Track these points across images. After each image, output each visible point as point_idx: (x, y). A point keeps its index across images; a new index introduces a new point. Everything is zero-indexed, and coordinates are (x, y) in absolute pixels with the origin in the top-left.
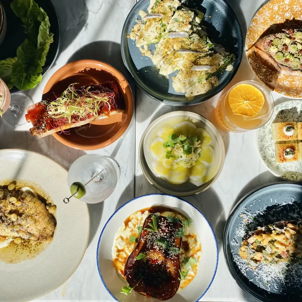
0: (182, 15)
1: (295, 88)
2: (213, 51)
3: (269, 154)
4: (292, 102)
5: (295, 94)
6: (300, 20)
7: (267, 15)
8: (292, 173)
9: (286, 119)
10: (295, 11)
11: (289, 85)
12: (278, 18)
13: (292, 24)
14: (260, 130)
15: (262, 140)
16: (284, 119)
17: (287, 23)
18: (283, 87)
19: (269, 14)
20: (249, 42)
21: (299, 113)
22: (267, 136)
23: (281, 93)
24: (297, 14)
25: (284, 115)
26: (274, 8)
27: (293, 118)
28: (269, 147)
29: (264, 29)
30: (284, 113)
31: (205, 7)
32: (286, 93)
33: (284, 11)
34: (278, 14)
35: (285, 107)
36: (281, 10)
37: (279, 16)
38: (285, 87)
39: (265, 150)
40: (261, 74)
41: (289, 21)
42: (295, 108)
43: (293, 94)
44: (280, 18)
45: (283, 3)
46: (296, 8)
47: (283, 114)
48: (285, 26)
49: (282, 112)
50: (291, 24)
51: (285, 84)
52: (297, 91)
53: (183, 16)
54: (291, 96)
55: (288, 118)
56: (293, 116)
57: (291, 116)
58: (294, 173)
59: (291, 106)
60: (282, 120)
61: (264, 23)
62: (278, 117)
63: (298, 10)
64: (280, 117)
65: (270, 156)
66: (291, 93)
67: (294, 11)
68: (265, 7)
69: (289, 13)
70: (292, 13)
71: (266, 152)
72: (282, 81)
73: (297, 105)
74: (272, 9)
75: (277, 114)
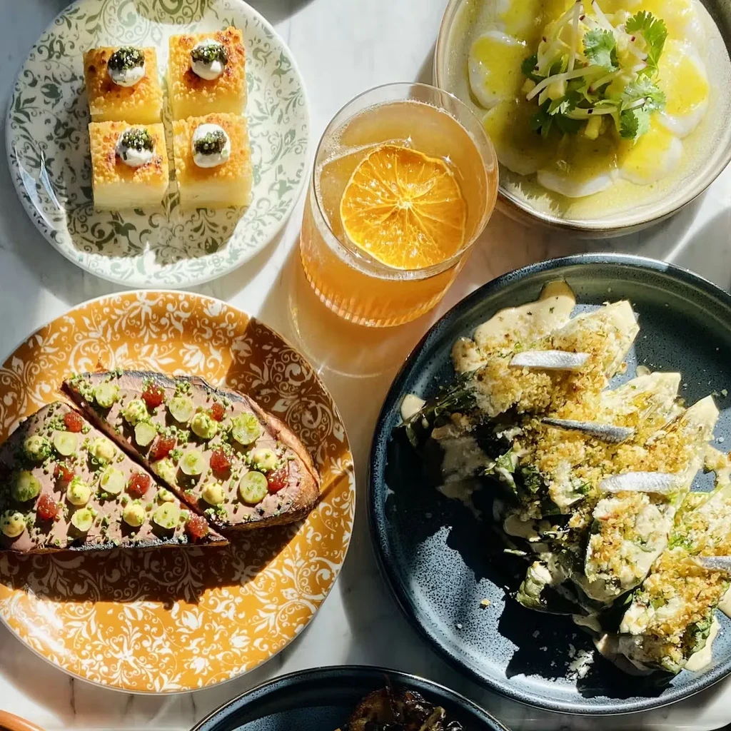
0: (624, 562)
1: (164, 337)
2: (500, 436)
3: (259, 89)
4: (179, 279)
5: (170, 307)
6: (147, 599)
7: (272, 615)
8: (175, 16)
9: (197, 224)
10: (164, 636)
11: (184, 354)
12: (228, 608)
13: (176, 586)
14: (300, 171)
15: (289, 138)
16: (205, 222)
17: (195, 589)
18: (210, 340)
19: (261, 619)
20: (343, 502)
21: (148, 246)
22: (268, 156)
23: (225, 309)
24: (158, 626)
25: (204, 238)
26: (246, 640)
27: (170, 225)
28: (260, 115)
29: (279, 567)
30: (203, 246)
31: (504, 639)
32: (205, 311)
33: (204, 635)
34: (227, 622)
35: (204, 264)
36: (217, 637)
37: (224, 616)
38: (204, 340)
39: (275, 103)
40: (299, 384)
41: (188, 597)
42: (164, 263)
43: (178, 309)
44: (220, 608)
45: (212, 657)
46: (160, 647)
47: (207, 242)
48: (201, 576)
49: (212, 248)
50: (180, 586)
51: (200, 353)
52: (158, 325)
53: (621, 559)
54: (187, 298)
55: (190, 226)
56: (169, 233)
57: (177, 234)
58: (167, 16)
59: (181, 266)
60: (212, 220)
61: (280, 586)
62: (225, 229)
63: (154, 641)
64: (219, 229)
65: (255, 82)
66: (185, 310)
67: (170, 634)
68: (285, 636)
69: (188, 628)
70: (178, 628)
71: (273, 94)
72: (211, 366)
73: (160, 272)
74: (252, 637)
75: (233, 238)
